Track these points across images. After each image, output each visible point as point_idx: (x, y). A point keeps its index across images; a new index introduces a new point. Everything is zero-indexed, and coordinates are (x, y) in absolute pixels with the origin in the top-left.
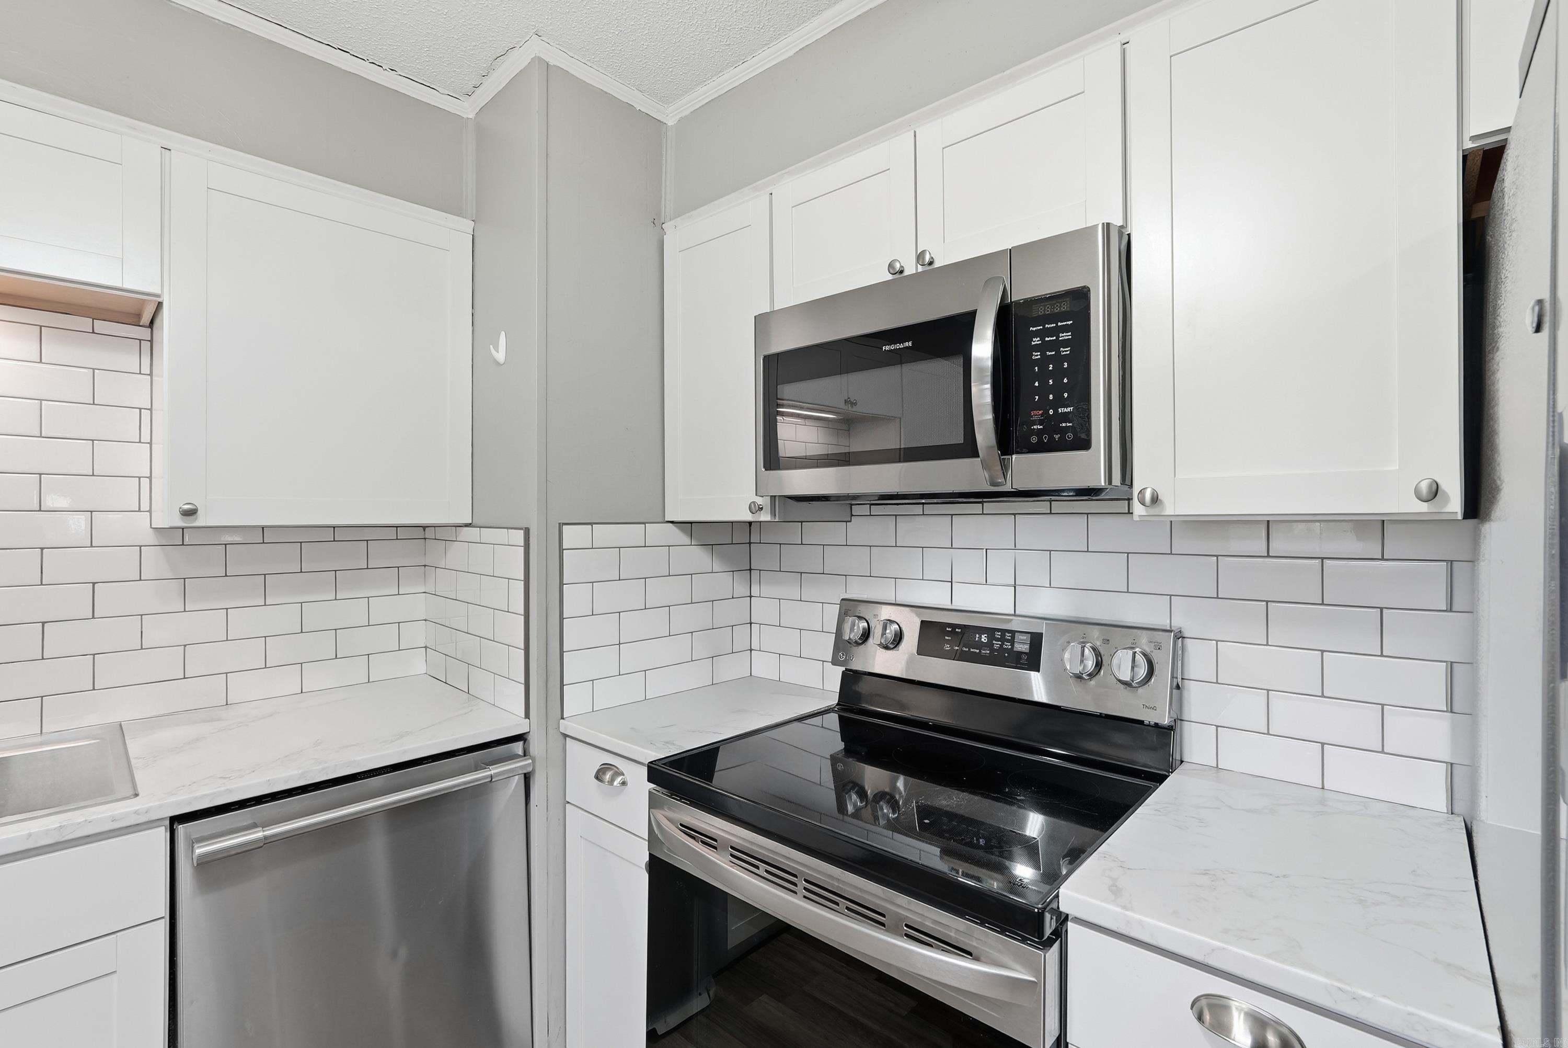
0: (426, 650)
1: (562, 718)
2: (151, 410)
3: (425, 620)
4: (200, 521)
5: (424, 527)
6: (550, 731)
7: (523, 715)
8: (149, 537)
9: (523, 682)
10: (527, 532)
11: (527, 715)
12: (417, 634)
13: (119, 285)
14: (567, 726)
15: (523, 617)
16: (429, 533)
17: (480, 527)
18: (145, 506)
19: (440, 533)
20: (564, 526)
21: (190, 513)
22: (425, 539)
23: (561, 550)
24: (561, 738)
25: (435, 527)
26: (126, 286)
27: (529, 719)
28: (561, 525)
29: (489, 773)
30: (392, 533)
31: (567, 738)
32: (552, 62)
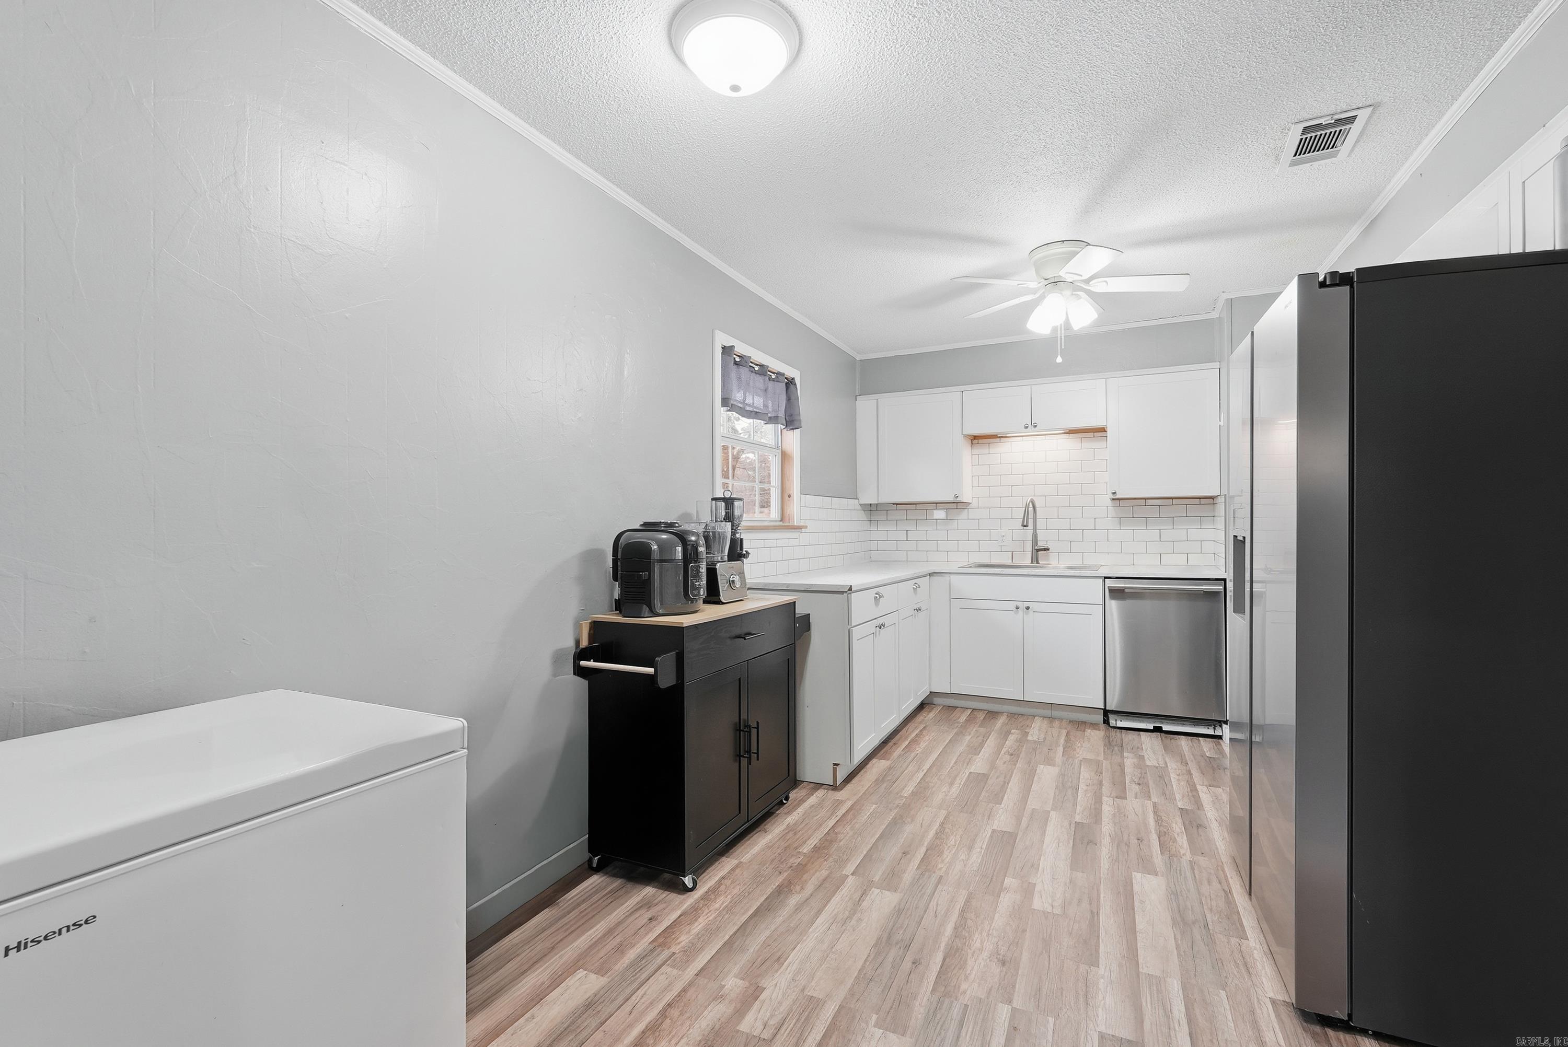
4: (1117, 496)
5: (1213, 496)
8: (1109, 503)
11: (1226, 572)
13: (1095, 424)
16: (1214, 498)
18: (1107, 493)
26: (1097, 424)
30: (1198, 502)
32: (1234, 297)
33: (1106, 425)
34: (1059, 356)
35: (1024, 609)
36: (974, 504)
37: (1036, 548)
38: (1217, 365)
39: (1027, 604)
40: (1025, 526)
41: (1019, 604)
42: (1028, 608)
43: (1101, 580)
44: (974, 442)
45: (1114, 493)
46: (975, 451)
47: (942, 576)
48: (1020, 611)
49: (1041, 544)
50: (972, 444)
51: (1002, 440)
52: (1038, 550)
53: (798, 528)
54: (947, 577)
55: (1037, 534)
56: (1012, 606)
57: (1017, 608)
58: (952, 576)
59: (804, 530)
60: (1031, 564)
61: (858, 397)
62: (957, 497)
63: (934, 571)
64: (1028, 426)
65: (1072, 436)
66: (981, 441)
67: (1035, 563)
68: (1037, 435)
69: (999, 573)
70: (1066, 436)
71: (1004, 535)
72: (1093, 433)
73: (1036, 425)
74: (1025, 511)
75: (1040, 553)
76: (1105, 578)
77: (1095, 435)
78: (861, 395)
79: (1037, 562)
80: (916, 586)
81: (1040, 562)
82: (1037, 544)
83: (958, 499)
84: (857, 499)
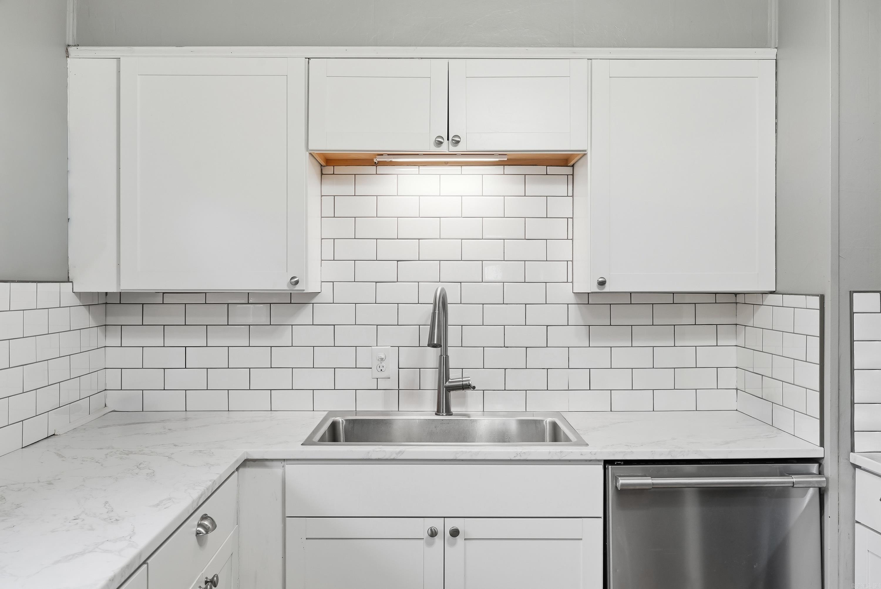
0: (738, 391)
1: (853, 450)
2: (572, 218)
3: (737, 368)
4: (608, 288)
5: (736, 294)
6: (842, 460)
7: (819, 444)
8: (572, 299)
9: (819, 417)
10: (822, 298)
11: (822, 444)
12: (731, 378)
13: (569, 149)
14: (855, 458)
15: (818, 366)
16: (740, 298)
17: (783, 294)
18: (570, 280)
19: (749, 299)
20: (854, 294)
21: (602, 283)
22: (737, 303)
23: (852, 314)
24: (851, 467)
25: (744, 293)
26: (571, 149)
27: (823, 447)
28: (851, 293)
29: (792, 480)
30: (711, 299)
31: (856, 468)
33: (585, 151)
35: (448, 534)
36: (326, 294)
37: (448, 384)
38: (772, 53)
39: (451, 524)
40: (435, 346)
41: (438, 524)
42: (455, 533)
43: (597, 469)
44: (329, 170)
46: (330, 188)
47: (266, 466)
48: (438, 540)
49: (454, 376)
50: (322, 174)
51: (381, 169)
52: (449, 389)
54: (277, 470)
55: (447, 357)
56: (422, 528)
57: (433, 534)
58: (290, 468)
60: (436, 414)
61: (71, 50)
62: (297, 282)
63: (249, 458)
64: (442, 141)
65: (509, 169)
66: (339, 169)
67: (443, 412)
68: (446, 164)
69: (392, 457)
70: (499, 169)
71: (383, 356)
72: (547, 166)
73: (458, 139)
74: (434, 313)
75: (452, 393)
76: (607, 463)
77: (551, 170)
78: (78, 45)
79: (449, 412)
80: (206, 523)
81: (453, 409)
82: (447, 378)
83: (298, 287)
84: (68, 281)
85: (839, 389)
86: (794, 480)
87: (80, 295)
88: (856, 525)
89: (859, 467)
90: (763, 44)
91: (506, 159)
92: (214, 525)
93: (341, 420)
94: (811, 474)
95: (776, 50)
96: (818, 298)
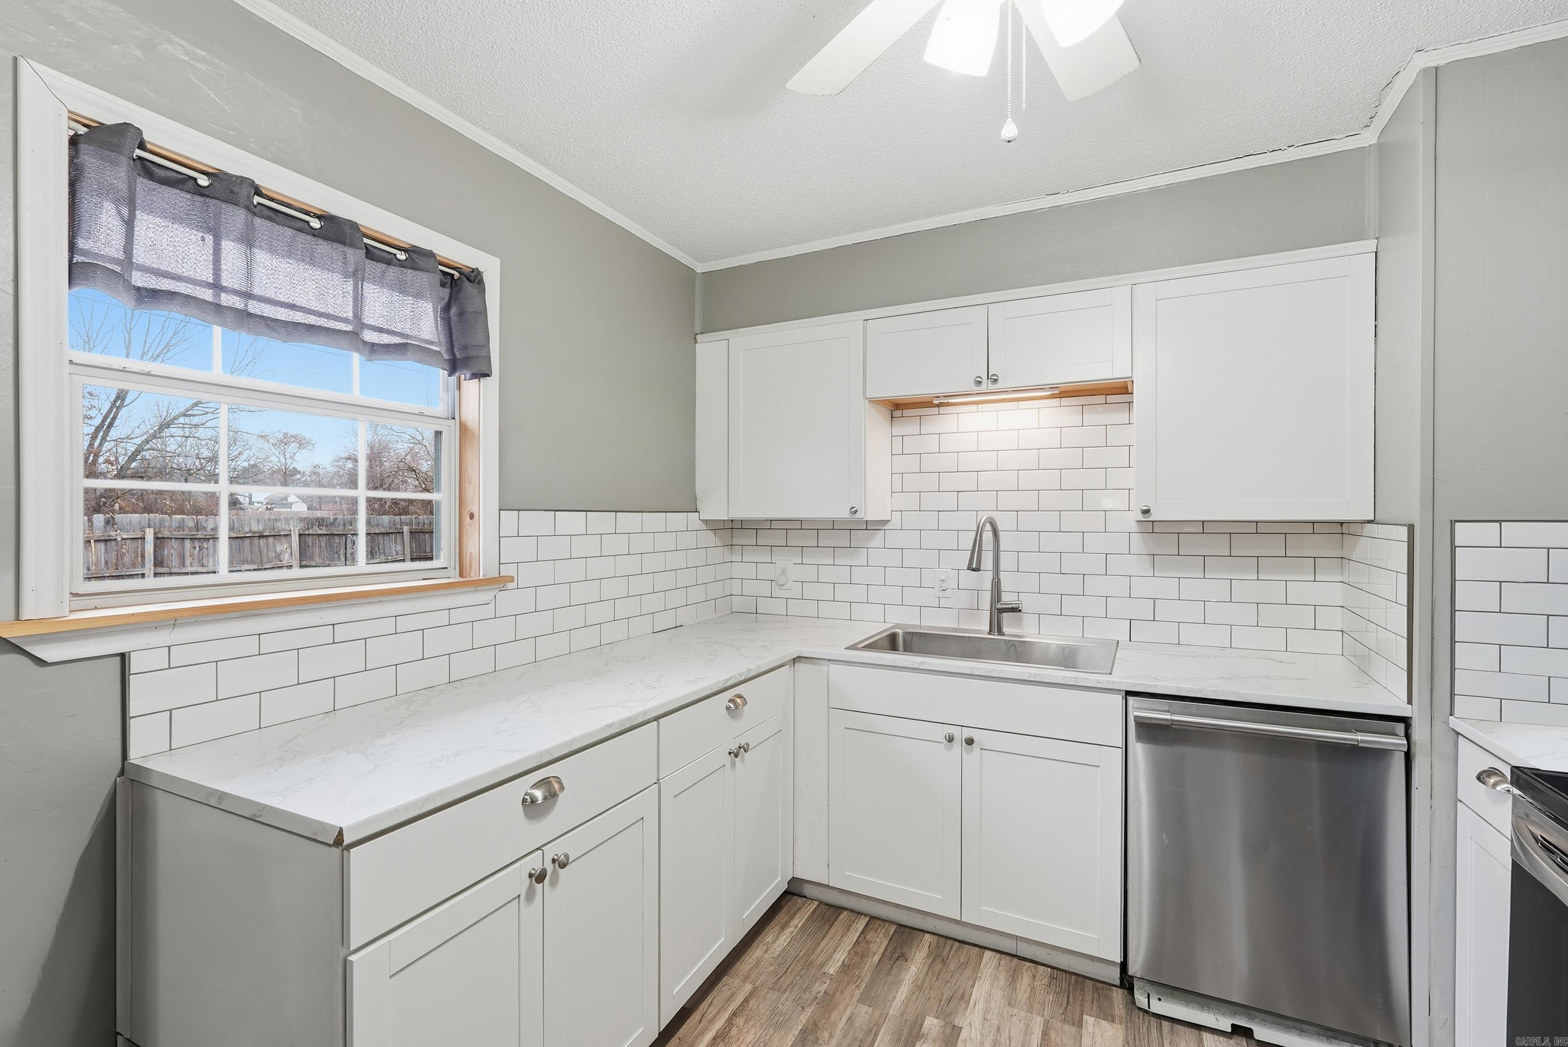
0: (1343, 633)
1: (1452, 714)
3: (1340, 607)
4: (1154, 517)
5: (1342, 524)
6: (1437, 723)
7: (1406, 701)
8: (1132, 527)
9: (1406, 668)
10: (1411, 528)
11: (1410, 701)
12: (1337, 619)
13: (1111, 377)
14: (1455, 724)
15: (1406, 608)
16: (1345, 529)
19: (1354, 529)
20: (1456, 523)
22: (1342, 534)
23: (1453, 548)
24: (1452, 734)
25: (1348, 523)
26: (1114, 377)
27: (1412, 705)
28: (1453, 523)
29: (1355, 737)
30: (1309, 529)
31: (1458, 736)
32: (1442, 63)
33: (1131, 378)
34: (1010, 119)
35: (964, 742)
36: (897, 521)
37: (999, 606)
38: (1371, 245)
39: (968, 733)
40: (974, 570)
41: (956, 731)
42: (970, 742)
43: (1119, 699)
44: (898, 413)
45: (1146, 512)
46: (899, 430)
47: (815, 664)
48: (957, 746)
49: (1008, 598)
50: (892, 417)
51: (943, 410)
52: (1002, 611)
53: (500, 582)
54: (824, 668)
55: (998, 583)
56: (940, 732)
57: (950, 739)
58: (833, 667)
59: (510, 585)
60: (989, 634)
61: (698, 337)
62: (856, 511)
63: (801, 655)
64: (981, 380)
65: (1065, 401)
66: (907, 412)
67: (995, 632)
68: (1004, 400)
69: (915, 667)
70: (1056, 402)
71: (943, 578)
72: (1106, 395)
73: (996, 378)
74: (976, 540)
75: (1005, 616)
76: (1129, 693)
77: (1111, 399)
78: (703, 333)
79: (1000, 632)
80: (739, 700)
81: (1005, 630)
82: (999, 599)
83: (857, 516)
84: (696, 512)
85: (1433, 638)
86: (1359, 738)
87: (706, 522)
88: (1458, 802)
89: (1461, 734)
90: (1359, 236)
91: (1058, 392)
92: (745, 702)
93: (900, 632)
94: (1395, 734)
95: (1376, 240)
96: (1406, 528)
